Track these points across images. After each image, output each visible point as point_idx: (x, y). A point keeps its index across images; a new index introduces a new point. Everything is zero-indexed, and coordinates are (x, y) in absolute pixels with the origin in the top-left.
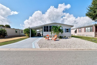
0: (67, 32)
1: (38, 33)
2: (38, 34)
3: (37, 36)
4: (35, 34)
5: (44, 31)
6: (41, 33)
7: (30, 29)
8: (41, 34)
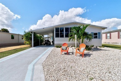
0: (95, 38)
1: (47, 39)
2: (45, 41)
3: (44, 45)
4: (42, 41)
5: (56, 37)
6: (51, 40)
7: (32, 32)
8: (50, 42)
